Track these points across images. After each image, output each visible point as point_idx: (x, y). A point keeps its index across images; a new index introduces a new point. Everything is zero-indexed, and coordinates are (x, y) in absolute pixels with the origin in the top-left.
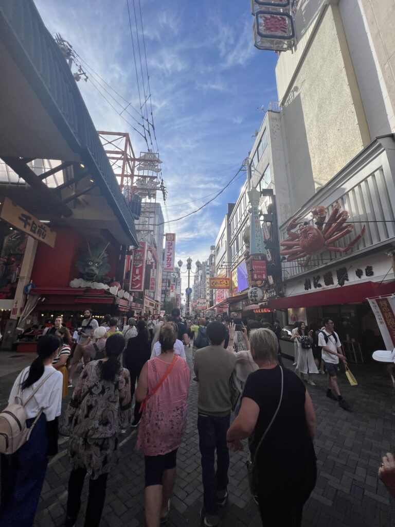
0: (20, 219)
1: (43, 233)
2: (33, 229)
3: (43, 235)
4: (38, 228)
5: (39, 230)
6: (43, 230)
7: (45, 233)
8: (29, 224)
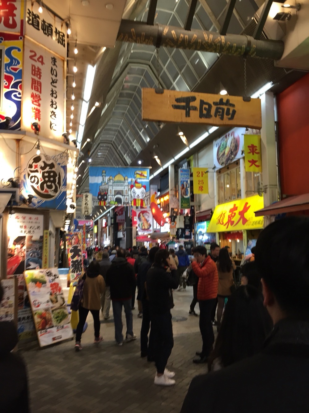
0: (176, 107)
1: (228, 110)
2: (205, 112)
3: (228, 113)
4: (214, 108)
5: (217, 109)
6: (225, 107)
7: (231, 109)
8: (195, 109)
